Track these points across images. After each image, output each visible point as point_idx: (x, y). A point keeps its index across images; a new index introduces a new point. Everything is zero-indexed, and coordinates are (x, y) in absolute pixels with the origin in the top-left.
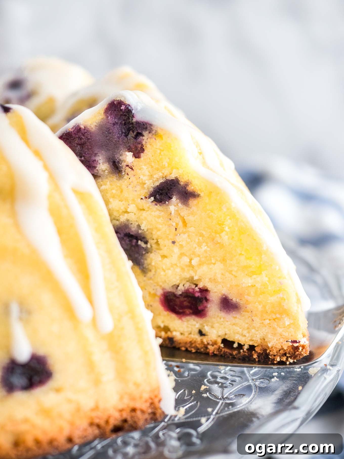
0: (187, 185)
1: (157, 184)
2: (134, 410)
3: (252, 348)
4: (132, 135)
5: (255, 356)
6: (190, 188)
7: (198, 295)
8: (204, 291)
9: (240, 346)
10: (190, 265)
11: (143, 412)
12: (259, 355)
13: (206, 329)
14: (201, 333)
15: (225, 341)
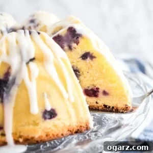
0: (92, 54)
1: (83, 53)
2: (81, 126)
3: (113, 108)
4: (75, 38)
5: (114, 110)
6: (93, 55)
7: (95, 90)
8: (98, 89)
9: (109, 107)
10: (93, 80)
11: (84, 127)
12: (115, 110)
13: (98, 101)
14: (97, 103)
15: (104, 105)
